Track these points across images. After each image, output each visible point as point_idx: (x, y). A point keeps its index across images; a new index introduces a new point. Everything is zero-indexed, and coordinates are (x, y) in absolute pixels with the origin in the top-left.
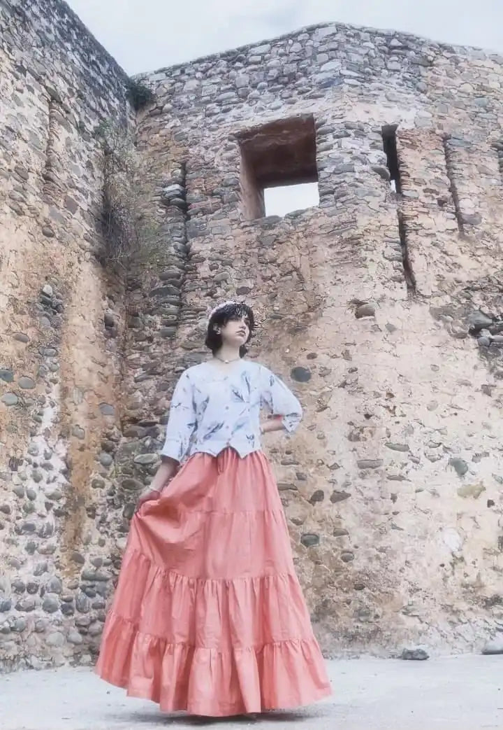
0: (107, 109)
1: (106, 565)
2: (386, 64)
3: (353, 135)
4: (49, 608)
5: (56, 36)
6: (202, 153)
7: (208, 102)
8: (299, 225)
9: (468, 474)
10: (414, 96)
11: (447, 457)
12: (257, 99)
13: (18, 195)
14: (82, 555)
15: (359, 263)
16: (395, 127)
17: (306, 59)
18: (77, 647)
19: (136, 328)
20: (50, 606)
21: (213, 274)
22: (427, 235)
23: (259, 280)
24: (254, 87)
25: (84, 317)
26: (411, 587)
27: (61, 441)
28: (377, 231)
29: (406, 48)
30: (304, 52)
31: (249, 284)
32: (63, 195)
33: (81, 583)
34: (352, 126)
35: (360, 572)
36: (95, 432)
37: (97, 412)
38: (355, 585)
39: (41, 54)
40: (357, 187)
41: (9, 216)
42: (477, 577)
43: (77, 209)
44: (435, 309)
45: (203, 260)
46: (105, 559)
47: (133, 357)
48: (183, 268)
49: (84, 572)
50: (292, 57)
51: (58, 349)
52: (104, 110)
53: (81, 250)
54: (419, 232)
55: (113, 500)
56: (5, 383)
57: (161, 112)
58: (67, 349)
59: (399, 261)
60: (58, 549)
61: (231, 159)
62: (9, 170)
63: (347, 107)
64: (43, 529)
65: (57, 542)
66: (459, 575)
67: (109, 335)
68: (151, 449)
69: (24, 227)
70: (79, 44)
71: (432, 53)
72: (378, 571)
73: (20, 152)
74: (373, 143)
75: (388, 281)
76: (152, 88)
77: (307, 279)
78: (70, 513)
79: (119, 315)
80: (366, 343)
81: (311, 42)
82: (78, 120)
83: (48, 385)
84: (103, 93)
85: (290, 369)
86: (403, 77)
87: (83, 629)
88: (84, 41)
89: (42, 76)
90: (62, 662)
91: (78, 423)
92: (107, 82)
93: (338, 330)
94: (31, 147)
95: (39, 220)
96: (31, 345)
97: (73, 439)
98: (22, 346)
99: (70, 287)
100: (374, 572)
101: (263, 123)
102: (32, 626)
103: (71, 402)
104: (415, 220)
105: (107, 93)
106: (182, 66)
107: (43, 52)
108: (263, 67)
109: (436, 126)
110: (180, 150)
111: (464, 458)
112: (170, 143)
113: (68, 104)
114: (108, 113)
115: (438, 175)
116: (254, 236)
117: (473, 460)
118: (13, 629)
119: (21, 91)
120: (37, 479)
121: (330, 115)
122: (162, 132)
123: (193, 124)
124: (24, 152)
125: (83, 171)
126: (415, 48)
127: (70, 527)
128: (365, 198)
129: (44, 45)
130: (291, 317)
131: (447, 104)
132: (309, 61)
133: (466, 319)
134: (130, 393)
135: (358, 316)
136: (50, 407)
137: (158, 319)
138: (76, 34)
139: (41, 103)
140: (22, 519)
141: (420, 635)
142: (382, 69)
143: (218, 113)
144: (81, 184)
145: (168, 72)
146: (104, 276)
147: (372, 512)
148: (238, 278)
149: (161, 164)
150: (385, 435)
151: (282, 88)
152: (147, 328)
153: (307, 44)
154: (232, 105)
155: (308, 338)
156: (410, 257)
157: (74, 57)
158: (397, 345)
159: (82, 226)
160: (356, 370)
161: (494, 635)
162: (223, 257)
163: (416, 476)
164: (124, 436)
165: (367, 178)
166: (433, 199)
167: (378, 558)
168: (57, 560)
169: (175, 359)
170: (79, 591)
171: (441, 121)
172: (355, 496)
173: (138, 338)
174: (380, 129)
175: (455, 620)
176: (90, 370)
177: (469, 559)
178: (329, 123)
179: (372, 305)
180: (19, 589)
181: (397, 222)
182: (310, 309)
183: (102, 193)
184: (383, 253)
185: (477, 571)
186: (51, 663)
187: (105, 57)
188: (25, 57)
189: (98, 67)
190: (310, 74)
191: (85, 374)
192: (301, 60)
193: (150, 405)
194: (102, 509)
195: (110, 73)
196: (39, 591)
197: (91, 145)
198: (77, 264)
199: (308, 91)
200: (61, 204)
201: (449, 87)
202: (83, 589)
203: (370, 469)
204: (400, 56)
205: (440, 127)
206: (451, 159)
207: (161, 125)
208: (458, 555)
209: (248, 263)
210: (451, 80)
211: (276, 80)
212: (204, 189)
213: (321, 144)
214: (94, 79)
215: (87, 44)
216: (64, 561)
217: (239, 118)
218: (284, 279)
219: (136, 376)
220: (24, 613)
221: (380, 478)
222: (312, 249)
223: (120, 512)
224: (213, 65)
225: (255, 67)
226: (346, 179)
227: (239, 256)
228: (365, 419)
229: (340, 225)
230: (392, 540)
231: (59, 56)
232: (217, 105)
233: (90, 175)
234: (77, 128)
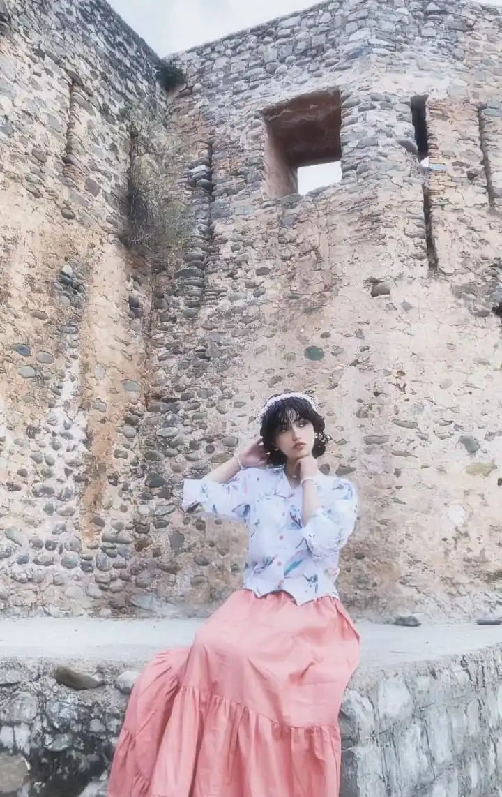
0: (134, 91)
1: (128, 529)
2: (420, 31)
3: (379, 107)
4: (68, 565)
5: (77, 19)
6: (228, 132)
7: (236, 79)
8: (319, 203)
9: (479, 452)
10: (449, 64)
11: (458, 435)
12: (284, 74)
13: (35, 178)
14: (103, 518)
15: (378, 240)
16: (425, 97)
17: (335, 29)
18: (96, 601)
19: (161, 308)
20: (69, 563)
21: (234, 255)
22: (454, 210)
23: (279, 261)
24: (282, 61)
25: (107, 298)
26: (411, 559)
27: (81, 413)
28: (398, 207)
29: (444, 12)
30: (333, 21)
31: (268, 264)
32: (84, 178)
33: (101, 544)
34: (378, 98)
35: (361, 543)
36: (117, 406)
37: (119, 387)
38: (356, 554)
39: (62, 37)
40: (379, 161)
41: (26, 198)
42: (481, 551)
43: (99, 191)
44: (456, 287)
45: (226, 241)
46: (127, 523)
47: (158, 336)
48: (206, 250)
49: (104, 534)
50: (321, 28)
51: (78, 327)
52: (131, 92)
53: (104, 232)
54: (445, 208)
55: (136, 469)
56: (22, 357)
57: (191, 92)
58: (88, 327)
59: (422, 237)
60: (77, 512)
61: (256, 137)
62: (27, 154)
63: (374, 78)
64: (62, 492)
65: (77, 505)
66: (462, 550)
67: (133, 315)
68: (172, 423)
69: (41, 209)
70: (104, 26)
71: (474, 17)
72: (377, 542)
73: (37, 135)
74: (401, 115)
75: (408, 258)
76: (183, 68)
77: (325, 258)
78: (90, 479)
79: (145, 296)
80: (380, 322)
81: (341, 11)
82: (101, 103)
83: (68, 361)
84: (129, 74)
85: (304, 348)
86: (438, 44)
87: (103, 585)
88: (109, 23)
89: (62, 59)
90: (80, 613)
91: (99, 397)
92: (135, 63)
93: (352, 309)
94: (49, 130)
95: (58, 202)
96: (50, 323)
97: (93, 412)
98: (41, 322)
99: (91, 268)
100: (374, 543)
101: (289, 99)
102: (50, 579)
103: (92, 377)
104: (442, 195)
105: (135, 75)
106: (213, 43)
107: (63, 34)
108: (291, 41)
109: (471, 95)
110: (207, 130)
111: (476, 436)
112: (198, 123)
113: (91, 87)
114: (135, 96)
115: (471, 147)
116: (275, 215)
117: (485, 439)
118: (30, 580)
119: (39, 75)
120: (56, 447)
121: (357, 88)
122: (191, 113)
123: (220, 103)
124: (41, 135)
125: (106, 154)
126: (454, 12)
127: (90, 492)
128: (388, 173)
129: (64, 27)
130: (308, 297)
131: (485, 71)
132: (338, 31)
133: (491, 297)
134: (154, 371)
135: (374, 295)
136: (70, 381)
137: (181, 301)
138: (101, 15)
139: (60, 86)
140: (41, 483)
141: (417, 604)
142: (415, 36)
143: (245, 90)
144: (105, 167)
145: (199, 51)
146: (127, 258)
147: (376, 486)
148: (258, 258)
149: (188, 145)
150: (393, 412)
151: (309, 62)
152: (171, 309)
153: (337, 14)
154: (260, 81)
155: (323, 318)
156: (434, 233)
157: (99, 39)
158: (412, 323)
159: (104, 209)
160: (368, 348)
161: (495, 608)
162: (245, 238)
163: (423, 453)
164: (148, 411)
165: (391, 152)
166: (463, 172)
167: (378, 529)
168: (77, 521)
169: (196, 338)
170: (99, 551)
171: (477, 90)
172: (360, 471)
173: (163, 318)
174: (409, 100)
175: (454, 592)
176: (113, 348)
177: (473, 535)
178: (354, 95)
179: (389, 283)
180: (37, 545)
181: (421, 197)
182: (327, 288)
183: (127, 176)
184: (404, 230)
185: (481, 547)
186: (69, 612)
187: (133, 38)
188: (43, 40)
189: (125, 49)
190: (338, 45)
191: (106, 351)
192: (329, 31)
193: (172, 382)
194: (125, 478)
195: (139, 54)
196: (58, 549)
197: (116, 128)
198: (99, 245)
199: (336, 63)
200: (82, 186)
201: (489, 53)
202: (104, 549)
203: (376, 445)
204: (436, 21)
205: (476, 96)
206: (485, 130)
207: (190, 106)
208: (462, 530)
209: (269, 244)
210: (492, 44)
211: (304, 53)
212: (229, 169)
213: (346, 118)
214: (120, 61)
215: (113, 25)
216: (83, 522)
217: (265, 94)
218: (302, 258)
219: (160, 354)
220: (42, 567)
221: (384, 454)
222: (332, 228)
223: (143, 481)
224: (243, 41)
225: (284, 40)
226: (369, 154)
227: (260, 236)
228: (374, 396)
229: (360, 202)
230: (394, 513)
231: (80, 38)
232: (245, 82)
233: (114, 156)
234: (100, 110)
